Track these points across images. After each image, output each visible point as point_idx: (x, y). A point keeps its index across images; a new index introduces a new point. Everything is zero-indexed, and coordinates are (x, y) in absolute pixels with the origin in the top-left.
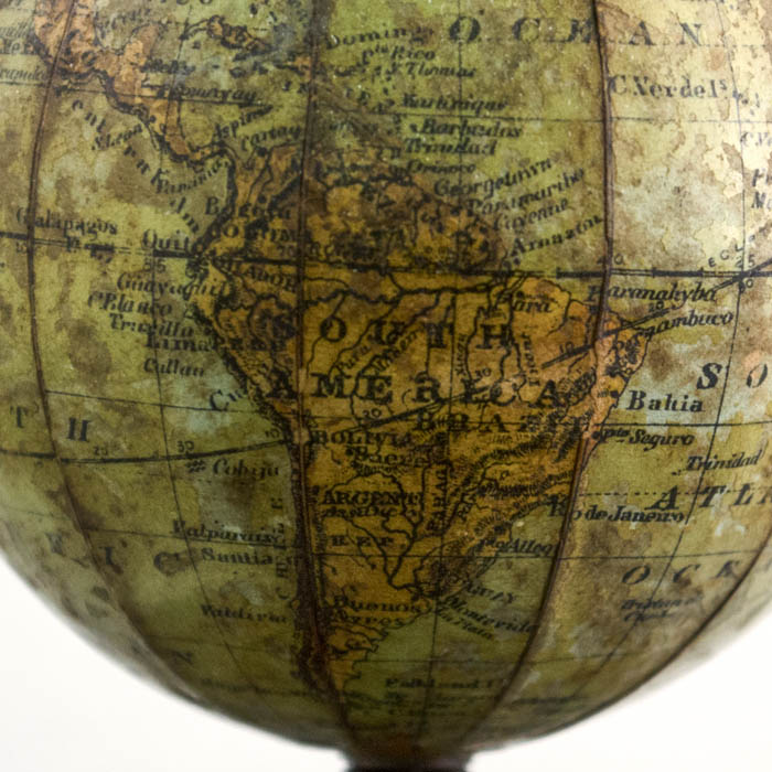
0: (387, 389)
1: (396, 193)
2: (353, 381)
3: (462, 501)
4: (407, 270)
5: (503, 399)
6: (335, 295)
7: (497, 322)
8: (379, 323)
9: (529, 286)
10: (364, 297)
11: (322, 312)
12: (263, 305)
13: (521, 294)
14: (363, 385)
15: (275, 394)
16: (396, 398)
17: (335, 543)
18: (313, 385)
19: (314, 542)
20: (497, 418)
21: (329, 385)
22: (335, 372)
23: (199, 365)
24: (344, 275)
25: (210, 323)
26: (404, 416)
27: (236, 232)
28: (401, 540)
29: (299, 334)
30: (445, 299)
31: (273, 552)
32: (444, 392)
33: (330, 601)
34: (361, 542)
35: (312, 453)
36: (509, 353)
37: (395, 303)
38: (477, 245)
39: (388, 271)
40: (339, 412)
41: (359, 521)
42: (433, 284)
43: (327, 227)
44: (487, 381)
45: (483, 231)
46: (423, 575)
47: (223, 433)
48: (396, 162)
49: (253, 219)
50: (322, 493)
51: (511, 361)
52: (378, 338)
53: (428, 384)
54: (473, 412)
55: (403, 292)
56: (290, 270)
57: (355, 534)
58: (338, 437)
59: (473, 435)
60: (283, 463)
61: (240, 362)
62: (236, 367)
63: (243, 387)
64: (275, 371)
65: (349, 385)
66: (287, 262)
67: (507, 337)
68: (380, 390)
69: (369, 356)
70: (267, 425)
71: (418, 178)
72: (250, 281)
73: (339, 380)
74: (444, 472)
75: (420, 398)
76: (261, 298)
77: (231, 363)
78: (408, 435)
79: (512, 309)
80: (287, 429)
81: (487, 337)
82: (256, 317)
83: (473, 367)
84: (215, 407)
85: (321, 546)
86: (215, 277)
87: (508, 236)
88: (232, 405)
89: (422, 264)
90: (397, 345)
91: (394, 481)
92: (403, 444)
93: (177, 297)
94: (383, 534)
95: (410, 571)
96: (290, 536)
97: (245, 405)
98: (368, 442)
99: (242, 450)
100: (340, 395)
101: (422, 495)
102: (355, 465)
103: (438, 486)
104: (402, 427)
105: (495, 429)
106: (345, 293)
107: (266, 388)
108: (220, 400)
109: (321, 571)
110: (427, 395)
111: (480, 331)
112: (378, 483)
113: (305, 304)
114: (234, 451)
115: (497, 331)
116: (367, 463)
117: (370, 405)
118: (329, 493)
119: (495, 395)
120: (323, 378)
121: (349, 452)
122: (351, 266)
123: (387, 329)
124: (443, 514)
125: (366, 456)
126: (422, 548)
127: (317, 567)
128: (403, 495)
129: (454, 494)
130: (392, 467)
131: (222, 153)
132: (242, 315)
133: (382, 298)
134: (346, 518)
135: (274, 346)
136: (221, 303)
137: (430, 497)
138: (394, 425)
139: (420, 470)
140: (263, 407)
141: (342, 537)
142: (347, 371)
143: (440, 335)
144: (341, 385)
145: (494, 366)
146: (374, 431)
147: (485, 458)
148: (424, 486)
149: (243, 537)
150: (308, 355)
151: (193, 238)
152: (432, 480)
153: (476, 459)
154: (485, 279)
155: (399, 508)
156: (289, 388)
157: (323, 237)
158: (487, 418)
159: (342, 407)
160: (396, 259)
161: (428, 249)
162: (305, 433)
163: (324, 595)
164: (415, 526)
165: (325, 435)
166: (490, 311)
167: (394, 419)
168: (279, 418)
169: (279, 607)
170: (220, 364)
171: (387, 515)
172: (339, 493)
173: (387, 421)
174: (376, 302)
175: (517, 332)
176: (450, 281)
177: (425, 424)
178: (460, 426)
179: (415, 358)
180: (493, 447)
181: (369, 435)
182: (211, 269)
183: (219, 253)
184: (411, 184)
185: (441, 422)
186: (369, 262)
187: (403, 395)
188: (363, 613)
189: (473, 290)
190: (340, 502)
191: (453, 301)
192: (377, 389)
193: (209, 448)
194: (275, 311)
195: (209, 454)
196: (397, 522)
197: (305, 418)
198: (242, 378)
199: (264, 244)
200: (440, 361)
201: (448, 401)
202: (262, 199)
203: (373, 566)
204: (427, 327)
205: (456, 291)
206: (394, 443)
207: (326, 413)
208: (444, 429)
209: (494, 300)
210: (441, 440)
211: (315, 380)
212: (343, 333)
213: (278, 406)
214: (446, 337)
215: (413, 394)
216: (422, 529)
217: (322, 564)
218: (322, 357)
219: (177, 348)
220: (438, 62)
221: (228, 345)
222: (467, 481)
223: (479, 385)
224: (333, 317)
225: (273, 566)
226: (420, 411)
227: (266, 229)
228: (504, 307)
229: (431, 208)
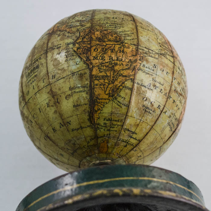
0: (104, 58)
1: (105, 32)
2: (99, 57)
3: (117, 77)
4: (108, 41)
5: (123, 61)
6: (96, 45)
7: (122, 49)
8: (103, 49)
9: (126, 45)
10: (101, 45)
11: (94, 48)
12: (85, 48)
13: (125, 46)
14: (101, 58)
15: (86, 60)
16: (106, 59)
17: (96, 86)
18: (93, 58)
19: (93, 86)
20: (122, 63)
21: (95, 58)
22: (96, 56)
23: (74, 58)
24: (98, 42)
25: (76, 52)
26: (107, 62)
27: (80, 39)
28: (107, 84)
29: (90, 51)
30: (113, 46)
31: (86, 89)
32: (113, 59)
33: (95, 98)
34: (100, 85)
35: (92, 69)
36: (124, 54)
37: (106, 46)
38: (118, 38)
39: (104, 42)
40: (97, 62)
41: (100, 81)
42: (111, 43)
43: (95, 36)
44: (120, 58)
45: (119, 37)
46: (110, 92)
47: (78, 68)
48: (105, 29)
49: (83, 37)
50: (94, 76)
51: (124, 55)
52: (103, 51)
53: (111, 58)
54: (118, 62)
55: (107, 44)
56: (89, 42)
57: (99, 83)
58: (97, 66)
59: (118, 66)
60: (88, 71)
61: (81, 56)
62: (80, 57)
63: (82, 60)
64: (87, 57)
65: (98, 58)
66: (89, 41)
67: (123, 52)
68: (103, 58)
69: (102, 54)
70: (85, 65)
71: (109, 30)
72: (83, 45)
73: (97, 57)
74: (114, 72)
75: (110, 60)
76: (84, 47)
77: (79, 57)
78: (108, 65)
79: (124, 48)
80: (89, 66)
81: (120, 51)
82: (84, 49)
83: (118, 55)
84: (77, 64)
85: (94, 86)
86: (77, 45)
87: (123, 38)
88: (80, 63)
89: (110, 40)
90: (106, 52)
91: (106, 73)
92: (107, 67)
93: (71, 49)
94: (104, 83)
95: (108, 91)
96: (89, 85)
97: (82, 63)
98: (101, 67)
99: (81, 70)
100: (97, 59)
101: (110, 76)
102: (99, 71)
103: (113, 74)
104: (107, 64)
105: (122, 65)
106: (98, 45)
107: (85, 60)
108: (77, 63)
109: (94, 92)
110: (111, 59)
111: (119, 50)
112: (103, 74)
113: (91, 47)
114: (80, 71)
115: (122, 51)
116: (101, 70)
117: (102, 61)
118: (95, 76)
119: (122, 60)
120: (94, 57)
121: (98, 69)
122: (98, 41)
123: (104, 50)
124: (114, 79)
125: (101, 69)
126: (110, 86)
127: (93, 91)
128: (107, 76)
129: (115, 76)
130: (105, 71)
131: (78, 31)
132: (81, 50)
133: (104, 45)
134: (98, 80)
135: (86, 53)
136: (78, 48)
137: (111, 76)
138: (106, 64)
139: (110, 71)
140: (85, 63)
141: (97, 84)
142: (98, 56)
143: (113, 51)
144: (97, 58)
145: (121, 56)
146: (103, 65)
147: (120, 70)
148: (111, 74)
149: (81, 87)
150: (92, 54)
151: (73, 41)
152: (112, 73)
153: (119, 70)
154: (119, 43)
155: (107, 78)
156: (89, 59)
157: (94, 38)
158: (120, 63)
159: (97, 61)
160: (106, 40)
161: (110, 39)
162: (91, 66)
163: (94, 97)
164: (109, 82)
165: (95, 66)
166: (120, 48)
167: (105, 63)
168: (87, 64)
169: (86, 101)
170: (78, 57)
171: (105, 80)
172: (97, 76)
173: (104, 63)
174: (102, 46)
175: (124, 51)
176: (114, 43)
177: (111, 64)
178: (116, 64)
179: (109, 54)
180: (122, 68)
181: (102, 66)
182: (76, 44)
183: (78, 42)
184: (108, 31)
185: (113, 63)
186: (101, 40)
187: (107, 59)
188: (100, 101)
189: (118, 44)
190: (97, 77)
191: (115, 46)
192: (103, 59)
193: (75, 71)
194: (87, 48)
195: (76, 72)
196: (106, 81)
197: (91, 63)
198: (81, 59)
199: (85, 40)
200: (113, 54)
201: (114, 60)
202: (84, 35)
203: (102, 90)
204: (111, 49)
205: (115, 45)
206: (106, 67)
207: (95, 62)
208: (114, 65)
209: (121, 46)
210: (113, 66)
211: (93, 57)
212: (97, 50)
213: (87, 62)
214: (114, 51)
215: (109, 59)
216: (110, 82)
217: (94, 90)
218: (94, 54)
219: (71, 56)
220: (111, 20)
221: (79, 54)
222: (117, 74)
223: (119, 58)
224: (96, 48)
225: (86, 92)
226: (110, 62)
227: (85, 38)
228: (123, 47)
229: (111, 34)
